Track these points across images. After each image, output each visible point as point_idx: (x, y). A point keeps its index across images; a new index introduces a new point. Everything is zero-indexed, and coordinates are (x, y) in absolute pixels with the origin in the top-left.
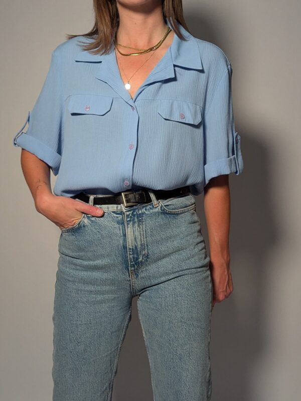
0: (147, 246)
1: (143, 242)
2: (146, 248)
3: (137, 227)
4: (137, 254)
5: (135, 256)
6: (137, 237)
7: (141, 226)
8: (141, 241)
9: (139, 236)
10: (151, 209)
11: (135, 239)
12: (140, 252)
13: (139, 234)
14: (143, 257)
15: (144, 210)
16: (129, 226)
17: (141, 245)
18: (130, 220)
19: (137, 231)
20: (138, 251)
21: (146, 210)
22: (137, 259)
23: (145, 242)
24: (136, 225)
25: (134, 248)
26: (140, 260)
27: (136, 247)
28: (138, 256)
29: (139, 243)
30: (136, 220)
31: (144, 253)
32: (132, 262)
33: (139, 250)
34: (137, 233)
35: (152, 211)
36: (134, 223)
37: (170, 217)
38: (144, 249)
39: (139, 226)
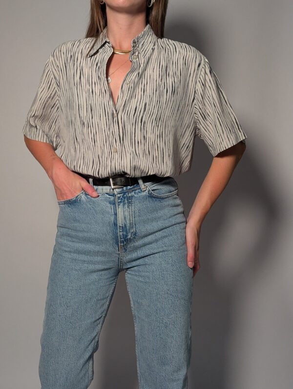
0: (135, 225)
2: (134, 226)
4: (127, 232)
5: (125, 233)
6: (126, 216)
7: (130, 207)
8: (130, 220)
9: (128, 216)
10: (139, 192)
11: (125, 218)
12: (129, 230)
14: (131, 234)
15: (133, 193)
16: (120, 206)
17: (130, 224)
18: (121, 202)
19: (126, 211)
20: (127, 229)
21: (135, 193)
22: (127, 236)
23: (134, 221)
24: (126, 206)
25: (123, 226)
26: (129, 237)
27: (125, 225)
28: (127, 234)
29: (128, 222)
30: (126, 202)
31: (132, 231)
32: (122, 239)
34: (127, 213)
35: (140, 194)
36: (124, 204)
37: (156, 200)
38: (133, 227)
39: (128, 207)
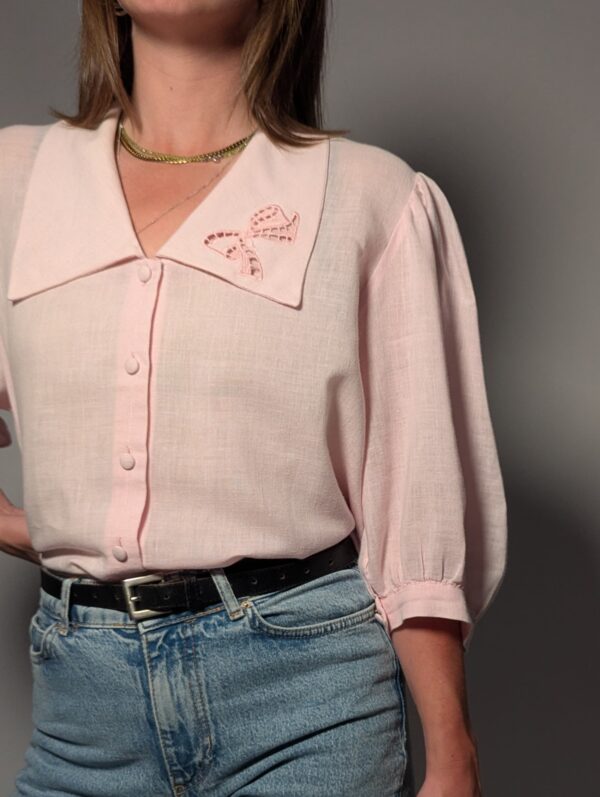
0: (215, 723)
1: (201, 714)
2: (213, 727)
3: (180, 675)
4: (188, 744)
5: (182, 749)
6: (182, 700)
7: (192, 672)
8: (197, 712)
9: (190, 700)
10: (221, 624)
11: (179, 706)
12: (197, 739)
13: (189, 695)
14: (204, 752)
15: (199, 628)
16: (157, 672)
17: (198, 722)
18: (159, 657)
19: (180, 685)
20: (188, 737)
21: (206, 627)
22: (190, 757)
23: (208, 714)
24: (179, 668)
25: (176, 728)
26: (197, 759)
27: (182, 727)
28: (191, 750)
29: (190, 717)
30: (178, 655)
31: (206, 742)
32: (176, 765)
33: (191, 734)
34: (182, 692)
35: (224, 629)
36: (171, 664)
37: (282, 646)
38: (208, 730)
39: (185, 671)
